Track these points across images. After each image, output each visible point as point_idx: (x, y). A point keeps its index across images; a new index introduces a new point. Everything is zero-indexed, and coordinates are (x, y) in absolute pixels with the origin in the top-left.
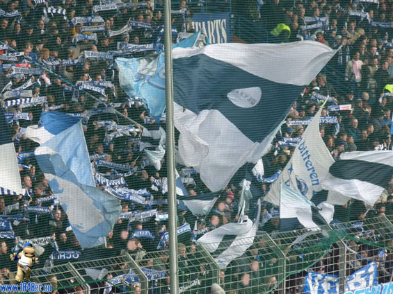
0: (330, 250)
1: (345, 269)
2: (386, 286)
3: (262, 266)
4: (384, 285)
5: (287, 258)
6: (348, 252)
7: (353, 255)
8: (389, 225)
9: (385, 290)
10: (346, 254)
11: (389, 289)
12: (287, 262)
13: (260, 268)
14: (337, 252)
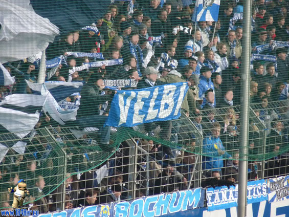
0: (119, 150)
1: (136, 172)
2: (183, 194)
3: (39, 165)
4: (181, 192)
5: (68, 156)
6: (139, 152)
7: (145, 156)
8: (188, 123)
9: (182, 198)
10: (137, 154)
11: (186, 198)
12: (69, 162)
13: (38, 167)
14: (127, 152)
